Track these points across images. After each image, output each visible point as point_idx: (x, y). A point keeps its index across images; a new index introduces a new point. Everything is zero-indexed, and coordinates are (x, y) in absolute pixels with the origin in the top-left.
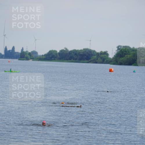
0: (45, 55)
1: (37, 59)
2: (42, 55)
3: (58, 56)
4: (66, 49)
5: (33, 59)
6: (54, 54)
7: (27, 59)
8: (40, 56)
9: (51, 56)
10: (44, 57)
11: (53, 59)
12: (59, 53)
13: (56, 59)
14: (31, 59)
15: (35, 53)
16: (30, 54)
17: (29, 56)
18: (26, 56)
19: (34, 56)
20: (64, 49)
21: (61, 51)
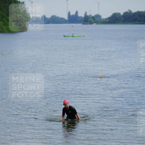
0: (109, 18)
1: (101, 22)
2: (106, 19)
3: (122, 19)
4: (130, 11)
5: (97, 23)
6: (118, 17)
7: (91, 23)
8: (104, 19)
9: (114, 19)
10: (108, 20)
11: (117, 21)
12: (123, 16)
13: (120, 22)
14: (95, 22)
15: (98, 16)
16: (93, 18)
17: (92, 20)
18: (89, 20)
19: (97, 19)
20: (128, 11)
21: (125, 13)
